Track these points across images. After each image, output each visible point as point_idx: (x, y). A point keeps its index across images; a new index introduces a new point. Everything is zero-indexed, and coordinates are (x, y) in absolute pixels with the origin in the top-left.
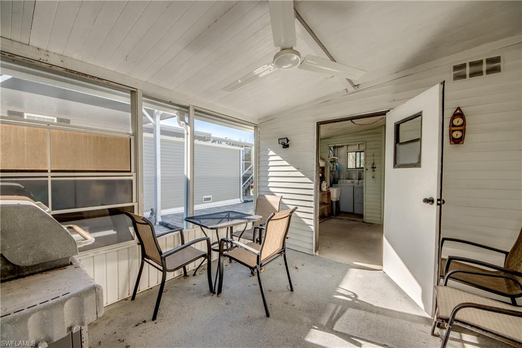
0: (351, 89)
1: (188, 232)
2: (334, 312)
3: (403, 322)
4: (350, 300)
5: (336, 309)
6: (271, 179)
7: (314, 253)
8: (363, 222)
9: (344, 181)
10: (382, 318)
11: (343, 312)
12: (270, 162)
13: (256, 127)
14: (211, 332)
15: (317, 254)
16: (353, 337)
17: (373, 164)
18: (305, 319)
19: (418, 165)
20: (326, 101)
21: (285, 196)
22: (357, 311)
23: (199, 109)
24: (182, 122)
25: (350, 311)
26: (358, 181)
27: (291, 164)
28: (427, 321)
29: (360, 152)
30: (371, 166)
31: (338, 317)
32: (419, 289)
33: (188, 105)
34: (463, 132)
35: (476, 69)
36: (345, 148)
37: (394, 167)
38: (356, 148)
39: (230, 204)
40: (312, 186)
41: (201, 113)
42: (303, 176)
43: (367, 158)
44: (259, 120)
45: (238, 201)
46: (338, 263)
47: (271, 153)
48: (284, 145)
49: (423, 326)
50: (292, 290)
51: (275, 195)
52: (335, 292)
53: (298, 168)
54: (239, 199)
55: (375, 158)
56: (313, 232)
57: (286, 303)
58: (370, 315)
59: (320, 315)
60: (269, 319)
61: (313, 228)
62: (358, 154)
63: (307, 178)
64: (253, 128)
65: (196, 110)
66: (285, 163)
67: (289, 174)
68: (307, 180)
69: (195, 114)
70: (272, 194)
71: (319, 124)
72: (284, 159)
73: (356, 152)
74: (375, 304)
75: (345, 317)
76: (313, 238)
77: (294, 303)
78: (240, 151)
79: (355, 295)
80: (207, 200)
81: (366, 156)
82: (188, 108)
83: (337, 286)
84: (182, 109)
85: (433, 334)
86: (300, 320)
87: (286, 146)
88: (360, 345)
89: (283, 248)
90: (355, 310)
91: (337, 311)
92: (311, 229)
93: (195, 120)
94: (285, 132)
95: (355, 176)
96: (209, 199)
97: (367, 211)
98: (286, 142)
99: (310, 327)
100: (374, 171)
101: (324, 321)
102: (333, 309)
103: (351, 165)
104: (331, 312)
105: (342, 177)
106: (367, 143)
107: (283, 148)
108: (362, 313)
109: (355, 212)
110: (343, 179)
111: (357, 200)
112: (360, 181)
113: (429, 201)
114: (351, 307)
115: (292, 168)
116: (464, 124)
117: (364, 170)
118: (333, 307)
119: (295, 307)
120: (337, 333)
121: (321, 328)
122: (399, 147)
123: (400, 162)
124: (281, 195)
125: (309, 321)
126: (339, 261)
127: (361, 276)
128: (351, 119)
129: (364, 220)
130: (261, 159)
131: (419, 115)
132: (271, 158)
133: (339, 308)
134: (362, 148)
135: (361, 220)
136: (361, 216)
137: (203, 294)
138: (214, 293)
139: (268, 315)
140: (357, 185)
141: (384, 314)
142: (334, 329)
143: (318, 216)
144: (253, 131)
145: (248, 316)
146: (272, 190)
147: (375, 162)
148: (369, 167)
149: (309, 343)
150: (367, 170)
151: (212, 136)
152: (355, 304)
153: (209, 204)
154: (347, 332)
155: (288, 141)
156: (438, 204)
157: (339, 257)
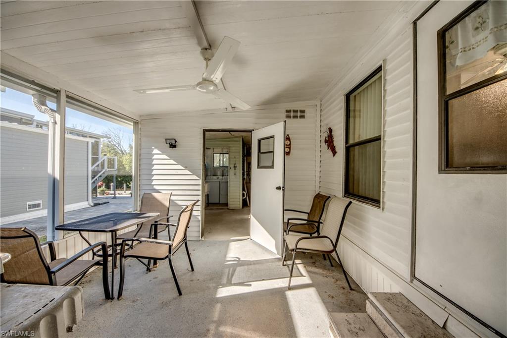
0: (230, 109)
1: (58, 244)
2: (229, 274)
3: (268, 264)
4: (236, 262)
5: (229, 272)
6: (155, 177)
7: (200, 238)
8: (228, 209)
9: (211, 177)
10: (257, 266)
11: (234, 271)
12: (154, 160)
13: (136, 123)
14: (130, 328)
15: (203, 239)
16: (245, 282)
17: (235, 164)
18: (211, 285)
19: (272, 167)
20: (210, 113)
21: (174, 193)
22: (242, 267)
23: (70, 95)
24: (43, 107)
25: (238, 269)
26: (221, 177)
27: (179, 163)
28: (279, 259)
29: (223, 154)
30: (233, 166)
31: (232, 275)
32: (274, 242)
33: (59, 89)
34: (290, 148)
35: (295, 114)
36: (211, 150)
37: (258, 168)
38: (220, 151)
39: (72, 210)
40: (200, 182)
41: (74, 100)
42: (191, 173)
43: (231, 159)
44: (141, 116)
45: (84, 204)
46: (220, 242)
47: (156, 151)
48: (172, 145)
49: (277, 263)
50: (193, 270)
51: (160, 192)
52: (225, 261)
53: (186, 167)
54: (86, 203)
55: (237, 160)
56: (199, 221)
57: (191, 281)
58: (251, 267)
59: (220, 279)
60: (182, 296)
61: (200, 218)
62: (222, 155)
63: (195, 176)
64: (132, 124)
65: (68, 97)
66: (172, 162)
67: (177, 172)
68: (195, 177)
69: (67, 102)
70: (158, 191)
71: (205, 131)
72: (171, 158)
73: (220, 154)
74: (251, 260)
75: (236, 273)
76: (199, 226)
77: (198, 278)
78: (88, 143)
79: (238, 258)
80: (33, 207)
81: (230, 158)
82: (57, 92)
83: (225, 256)
84: (43, 90)
85: (283, 265)
86: (207, 287)
87: (173, 146)
88: (250, 285)
89: (184, 237)
90: (241, 267)
91: (231, 272)
92: (198, 219)
93: (66, 108)
94: (173, 133)
95: (219, 173)
96: (38, 205)
97: (231, 200)
98: (174, 142)
99: (216, 288)
100: (235, 169)
101: (225, 281)
102: (228, 271)
103: (216, 164)
104: (227, 274)
105: (209, 174)
106: (231, 148)
107: (170, 147)
108: (246, 267)
109: (220, 202)
110: (210, 176)
111: (222, 193)
112: (223, 177)
113: (279, 188)
114: (238, 266)
115: (180, 167)
116: (290, 145)
117: (229, 168)
118: (227, 270)
119: (200, 280)
120: (235, 284)
121: (224, 286)
122: (262, 156)
123: (261, 165)
124: (170, 192)
125: (214, 285)
126: (221, 240)
127: (239, 246)
128: (230, 131)
129: (229, 207)
130: (142, 157)
131: (273, 137)
132: (155, 157)
133: (231, 270)
134: (225, 151)
135: (226, 208)
136: (226, 205)
137: (97, 304)
138: (113, 298)
139: (180, 294)
140: (221, 180)
141: (258, 264)
142: (233, 283)
143: (204, 207)
144: (132, 127)
145: (161, 302)
146: (156, 187)
147: (236, 162)
148: (232, 166)
149: (219, 298)
150: (231, 168)
151: (35, 118)
152: (240, 263)
153: (38, 212)
154: (240, 281)
155: (176, 142)
156: (283, 190)
157: (219, 237)
